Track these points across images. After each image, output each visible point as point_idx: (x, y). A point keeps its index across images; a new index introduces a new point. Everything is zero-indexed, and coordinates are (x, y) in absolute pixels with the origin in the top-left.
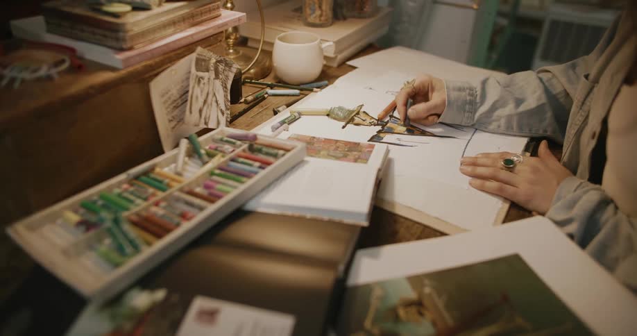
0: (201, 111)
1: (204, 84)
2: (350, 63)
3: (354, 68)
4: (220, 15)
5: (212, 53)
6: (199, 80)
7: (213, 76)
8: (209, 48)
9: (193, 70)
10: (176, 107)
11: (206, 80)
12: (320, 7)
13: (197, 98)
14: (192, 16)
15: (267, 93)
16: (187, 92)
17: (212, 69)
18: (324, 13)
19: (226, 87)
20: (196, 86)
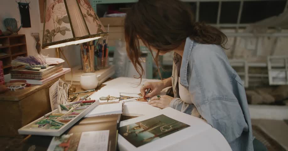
0: (61, 99)
2: (103, 84)
3: (105, 85)
4: (62, 70)
5: (63, 81)
7: (63, 88)
8: (62, 79)
9: (58, 86)
10: (54, 98)
11: (61, 89)
12: (90, 66)
14: (56, 70)
16: (57, 92)
17: (63, 86)
18: (92, 68)
19: (66, 92)
20: (59, 91)
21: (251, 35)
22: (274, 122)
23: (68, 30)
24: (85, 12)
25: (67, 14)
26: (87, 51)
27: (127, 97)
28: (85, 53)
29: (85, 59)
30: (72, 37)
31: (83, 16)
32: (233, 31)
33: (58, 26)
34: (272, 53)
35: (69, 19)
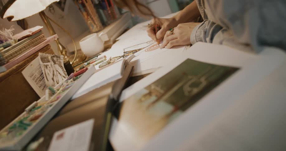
0: (53, 79)
1: (50, 67)
3: (118, 41)
4: (45, 40)
5: (48, 54)
6: (46, 66)
8: (45, 52)
9: (41, 63)
11: (50, 66)
12: (95, 23)
13: (48, 74)
15: (85, 65)
16: (43, 73)
17: (51, 60)
18: (98, 26)
19: (61, 66)
20: (46, 69)
26: (84, 6)
27: (132, 51)
28: (83, 10)
29: (86, 17)
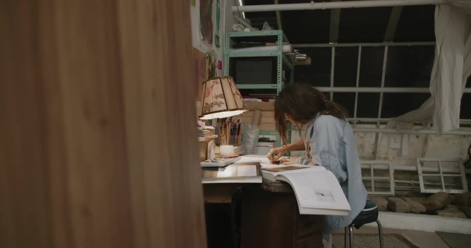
21: (394, 131)
22: (423, 234)
23: (223, 103)
24: (234, 92)
25: (222, 93)
26: (225, 127)
28: (223, 129)
29: (223, 134)
30: (226, 108)
31: (234, 95)
32: (374, 126)
33: (216, 100)
34: (423, 155)
35: (224, 96)
